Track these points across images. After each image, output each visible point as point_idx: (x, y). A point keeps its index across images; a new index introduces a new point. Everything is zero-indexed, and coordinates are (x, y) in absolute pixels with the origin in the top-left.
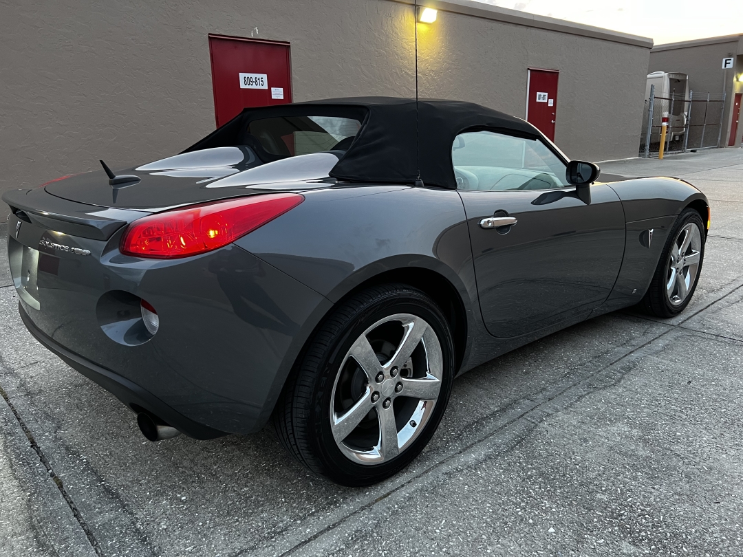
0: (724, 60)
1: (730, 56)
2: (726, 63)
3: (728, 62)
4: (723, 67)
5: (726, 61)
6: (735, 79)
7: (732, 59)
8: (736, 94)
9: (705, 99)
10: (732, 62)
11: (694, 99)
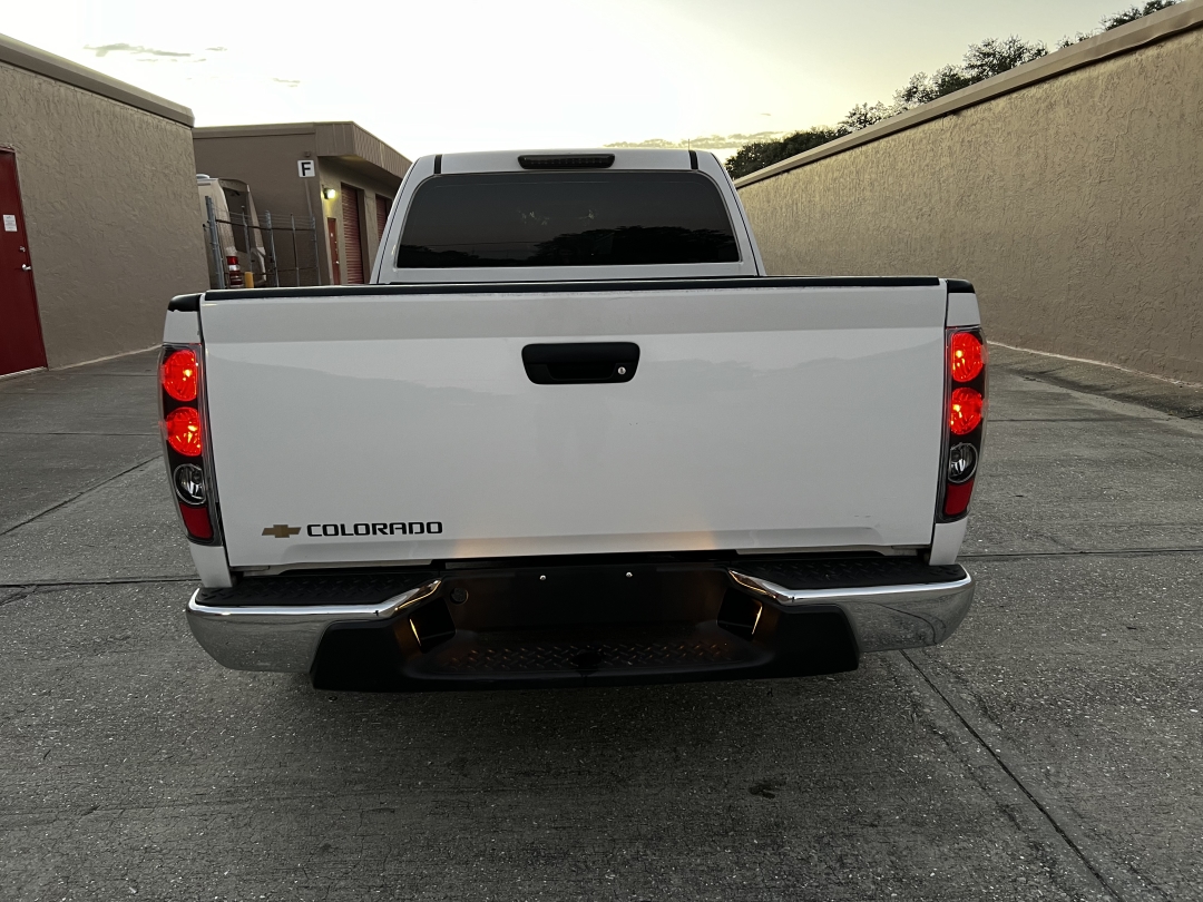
0: (300, 163)
1: (308, 157)
2: (304, 169)
3: (306, 166)
4: (301, 175)
5: (303, 164)
6: (322, 196)
7: (312, 162)
8: (329, 219)
9: (288, 227)
10: (312, 166)
11: (275, 226)
